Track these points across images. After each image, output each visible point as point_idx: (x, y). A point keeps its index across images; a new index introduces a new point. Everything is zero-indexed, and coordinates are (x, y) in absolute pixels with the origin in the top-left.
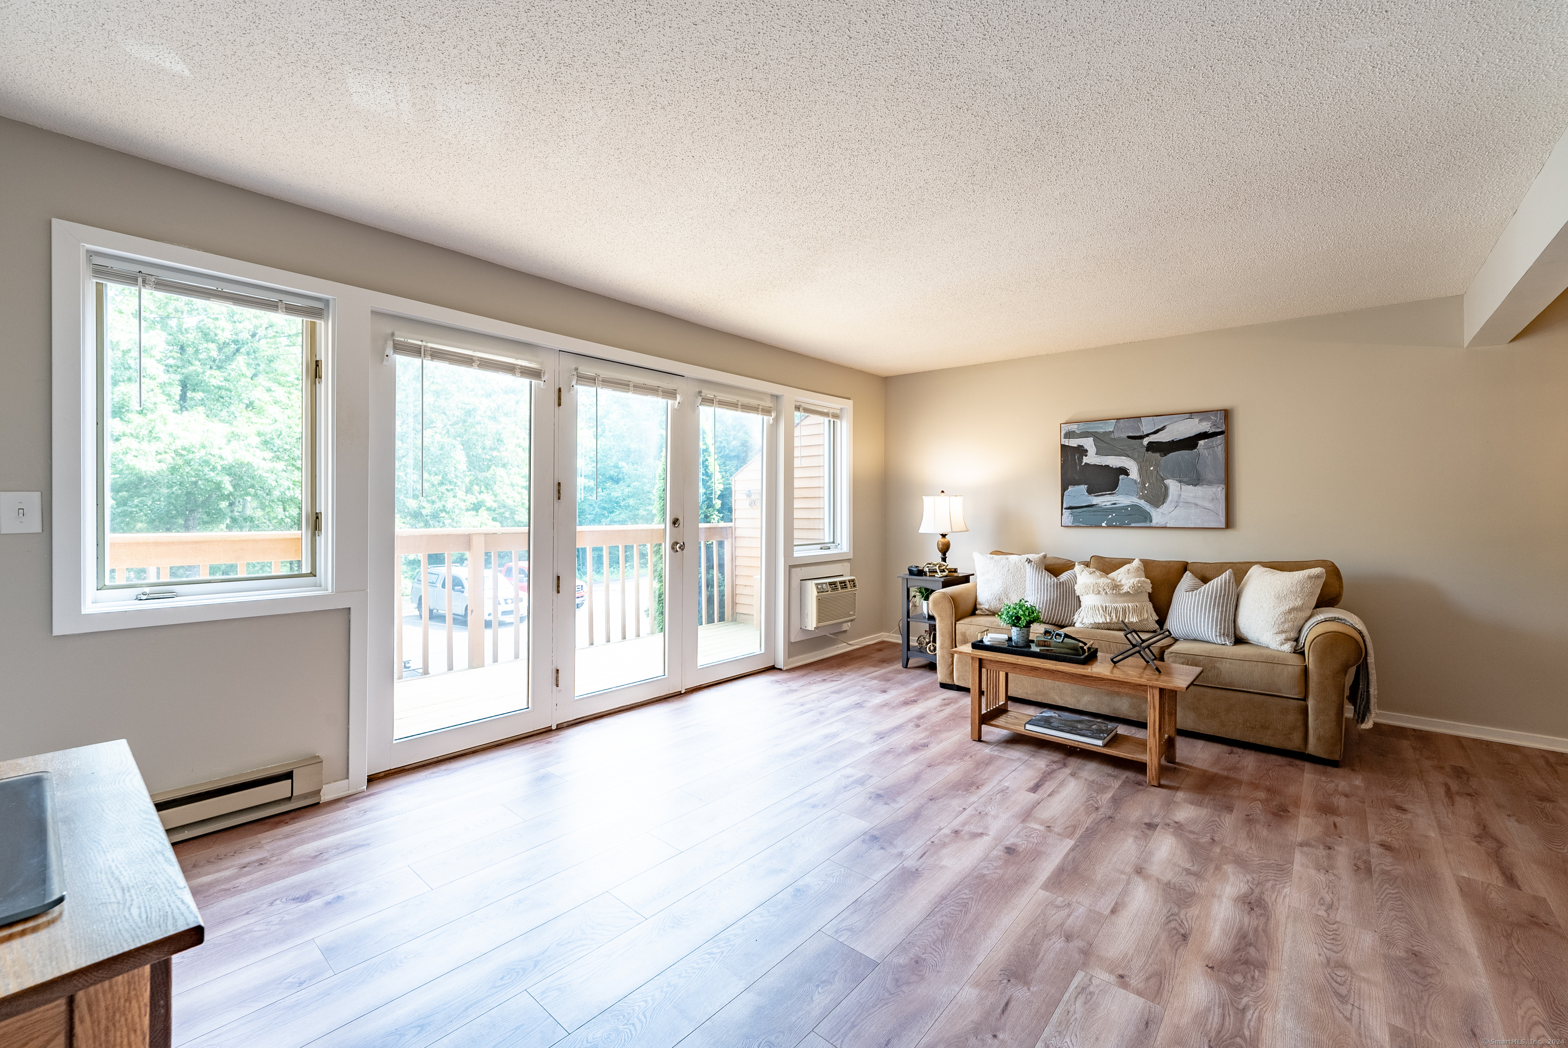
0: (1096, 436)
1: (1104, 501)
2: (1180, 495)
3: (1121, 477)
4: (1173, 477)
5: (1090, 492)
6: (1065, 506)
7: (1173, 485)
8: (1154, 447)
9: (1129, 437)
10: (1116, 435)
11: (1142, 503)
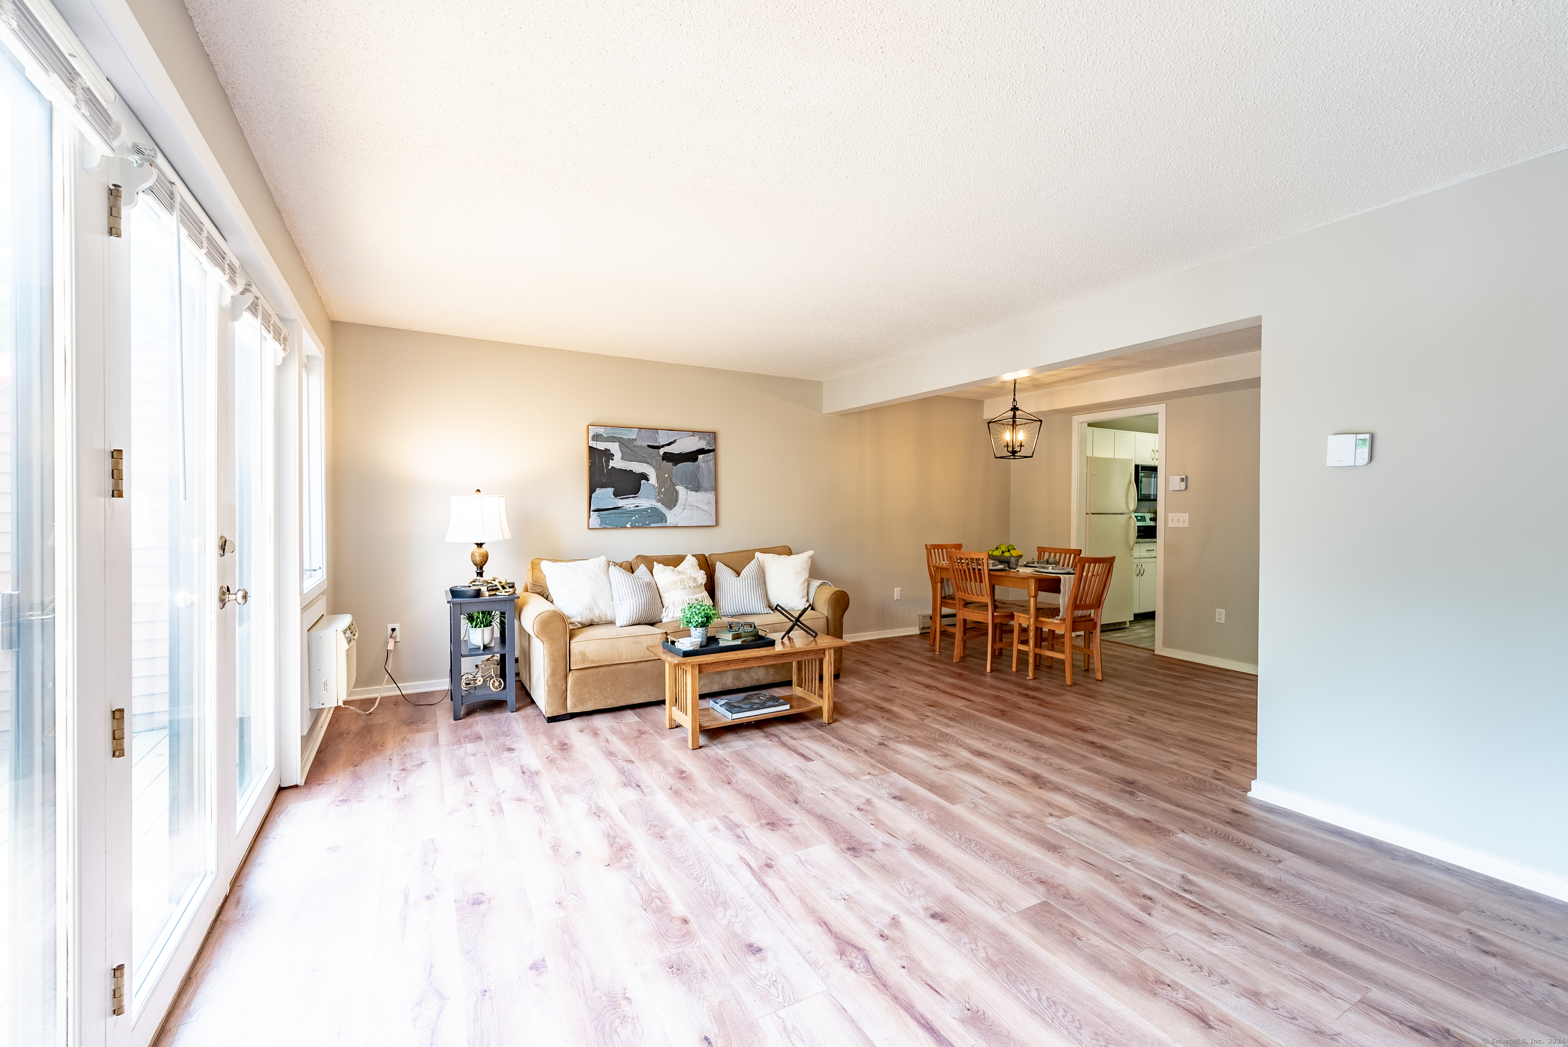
0: (622, 443)
1: (628, 503)
2: (687, 499)
3: (643, 482)
4: (682, 484)
5: (616, 494)
6: (592, 508)
7: (681, 489)
8: (668, 457)
9: (649, 446)
10: (638, 443)
11: (659, 506)
